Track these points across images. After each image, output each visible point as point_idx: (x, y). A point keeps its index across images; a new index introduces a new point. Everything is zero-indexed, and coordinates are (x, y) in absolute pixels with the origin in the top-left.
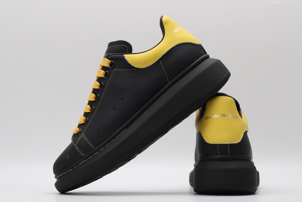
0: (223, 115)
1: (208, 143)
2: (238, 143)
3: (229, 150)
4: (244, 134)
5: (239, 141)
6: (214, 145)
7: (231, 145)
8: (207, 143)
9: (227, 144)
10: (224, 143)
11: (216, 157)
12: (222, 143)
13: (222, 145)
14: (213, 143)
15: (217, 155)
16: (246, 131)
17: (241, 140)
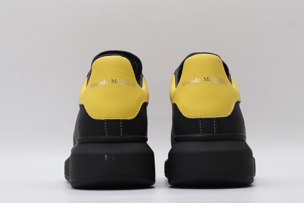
0: (206, 79)
1: (187, 117)
2: (228, 117)
3: (215, 126)
4: (235, 104)
5: (229, 114)
6: (194, 119)
7: (218, 119)
8: (185, 117)
9: (212, 119)
10: (208, 117)
11: (198, 135)
12: (206, 117)
13: (206, 119)
14: (193, 117)
15: (199, 133)
16: (238, 101)
17: (231, 112)
